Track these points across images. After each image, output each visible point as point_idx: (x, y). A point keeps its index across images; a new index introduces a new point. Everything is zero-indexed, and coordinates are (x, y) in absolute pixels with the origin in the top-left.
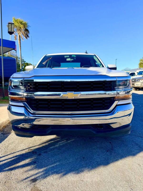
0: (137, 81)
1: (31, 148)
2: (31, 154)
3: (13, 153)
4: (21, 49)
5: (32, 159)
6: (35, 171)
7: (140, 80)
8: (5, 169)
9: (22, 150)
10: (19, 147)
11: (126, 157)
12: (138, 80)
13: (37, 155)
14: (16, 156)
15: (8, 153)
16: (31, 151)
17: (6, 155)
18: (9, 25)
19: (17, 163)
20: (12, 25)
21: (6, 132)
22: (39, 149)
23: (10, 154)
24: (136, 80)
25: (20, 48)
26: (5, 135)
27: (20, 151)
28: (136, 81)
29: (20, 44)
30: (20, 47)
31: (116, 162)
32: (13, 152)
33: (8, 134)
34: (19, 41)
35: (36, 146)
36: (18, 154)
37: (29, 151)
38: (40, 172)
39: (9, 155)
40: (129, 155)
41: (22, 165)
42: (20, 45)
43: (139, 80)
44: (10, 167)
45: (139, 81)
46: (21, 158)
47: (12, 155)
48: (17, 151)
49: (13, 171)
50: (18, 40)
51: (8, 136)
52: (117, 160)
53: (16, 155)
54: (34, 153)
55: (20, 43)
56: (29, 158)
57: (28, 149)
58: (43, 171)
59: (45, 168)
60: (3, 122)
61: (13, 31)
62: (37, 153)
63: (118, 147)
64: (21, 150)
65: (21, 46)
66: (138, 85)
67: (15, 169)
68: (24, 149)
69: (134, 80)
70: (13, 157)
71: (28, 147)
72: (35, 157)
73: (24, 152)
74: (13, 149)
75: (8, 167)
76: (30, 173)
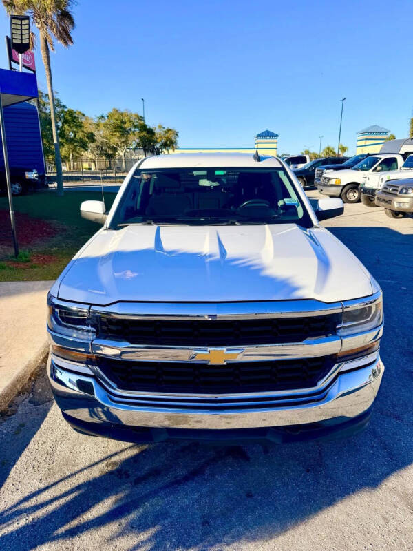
0: (401, 192)
1: (114, 459)
2: (116, 478)
3: (69, 477)
4: (51, 78)
5: (119, 496)
6: (132, 538)
7: (410, 191)
8: (55, 533)
9: (91, 466)
10: (82, 455)
11: (353, 491)
12: (404, 191)
13: (130, 485)
14: (78, 488)
15: (58, 477)
16: (115, 468)
17: (52, 482)
18: (14, 21)
19: (84, 511)
20: (23, 22)
21: (40, 395)
22: (135, 461)
23: (61, 480)
24: (399, 189)
25: (48, 78)
26: (41, 406)
27: (86, 468)
28: (398, 193)
29: (49, 64)
30: (48, 73)
31: (329, 509)
32: (68, 474)
33: (48, 403)
34: (43, 54)
35: (126, 449)
36: (81, 479)
37: (110, 468)
38: (142, 542)
39: (61, 483)
40: (362, 485)
41: (97, 518)
42: (49, 67)
43: (406, 189)
44: (67, 527)
45: (406, 193)
46: (91, 494)
47: (66, 482)
48: (79, 468)
49: (77, 538)
50: (41, 51)
51: (49, 410)
52: (331, 503)
53: (77, 484)
54: (124, 476)
55: (46, 60)
56: (111, 495)
57: (105, 462)
58: (149, 540)
59: (153, 530)
60: (29, 361)
61: (27, 41)
62: (128, 476)
63: (335, 455)
64: (87, 464)
65: (50, 70)
66: (401, 204)
67: (82, 532)
68: (96, 460)
69: (393, 190)
70: (71, 491)
71: (105, 455)
72: (127, 492)
73: (95, 473)
74: (66, 462)
75: (62, 525)
76: (118, 544)
